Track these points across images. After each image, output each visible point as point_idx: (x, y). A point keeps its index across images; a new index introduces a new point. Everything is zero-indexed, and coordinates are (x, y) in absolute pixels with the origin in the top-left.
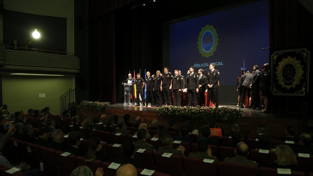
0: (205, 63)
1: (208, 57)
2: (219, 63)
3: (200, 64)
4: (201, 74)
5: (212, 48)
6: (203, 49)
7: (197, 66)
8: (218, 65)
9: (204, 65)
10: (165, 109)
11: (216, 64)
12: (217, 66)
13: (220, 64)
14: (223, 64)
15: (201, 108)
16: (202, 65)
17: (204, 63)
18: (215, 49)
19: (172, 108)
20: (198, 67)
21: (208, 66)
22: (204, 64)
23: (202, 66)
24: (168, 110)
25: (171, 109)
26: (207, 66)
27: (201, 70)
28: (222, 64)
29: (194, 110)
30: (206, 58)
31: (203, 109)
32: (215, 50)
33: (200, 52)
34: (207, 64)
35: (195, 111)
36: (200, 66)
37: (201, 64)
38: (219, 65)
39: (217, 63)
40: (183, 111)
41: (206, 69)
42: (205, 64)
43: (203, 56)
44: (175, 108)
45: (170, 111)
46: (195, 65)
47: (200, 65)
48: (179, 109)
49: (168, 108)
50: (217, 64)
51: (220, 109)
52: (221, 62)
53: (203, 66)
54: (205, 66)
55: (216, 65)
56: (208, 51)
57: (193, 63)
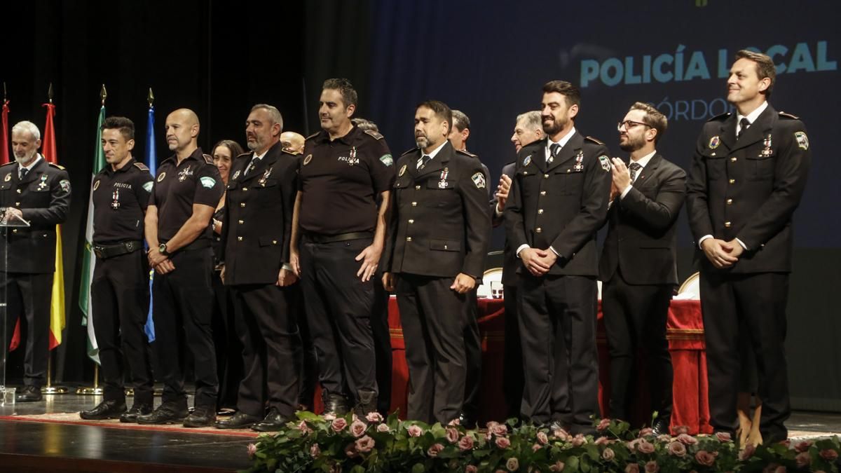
0: (681, 48)
1: (701, 1)
2: (802, 49)
3: (629, 61)
4: (650, 145)
7: (612, 72)
8: (794, 66)
9: (666, 68)
10: (323, 448)
11: (778, 60)
12: (785, 73)
13: (809, 66)
14: (832, 66)
15: (631, 445)
16: (653, 69)
17: (673, 53)
19: (381, 440)
20: (615, 87)
21: (705, 74)
22: (667, 58)
23: (647, 79)
24: (341, 454)
25: (371, 443)
26: (697, 79)
27: (652, 117)
28: (829, 59)
29: (574, 461)
31: (653, 455)
34: (698, 57)
35: (585, 466)
36: (632, 80)
37: (647, 59)
38: (801, 72)
39: (781, 50)
40: (476, 463)
41: (682, 108)
42: (680, 58)
44: (407, 435)
45: (366, 466)
46: (594, 64)
47: (638, 70)
48: (441, 447)
49: (341, 441)
50: (787, 59)
51: (805, 455)
52: (822, 47)
53: (664, 78)
54: (679, 77)
57: (576, 49)
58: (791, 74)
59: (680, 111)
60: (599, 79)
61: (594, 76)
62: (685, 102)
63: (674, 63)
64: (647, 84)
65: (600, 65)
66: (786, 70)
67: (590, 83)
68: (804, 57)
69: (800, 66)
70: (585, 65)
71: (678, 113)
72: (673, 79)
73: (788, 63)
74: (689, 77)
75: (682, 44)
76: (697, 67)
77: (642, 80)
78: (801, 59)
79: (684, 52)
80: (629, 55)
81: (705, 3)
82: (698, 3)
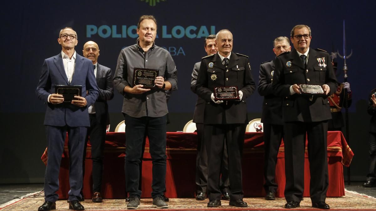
1: (153, 3)
2: (204, 28)
3: (114, 27)
7: (105, 32)
8: (200, 36)
11: (192, 32)
12: (195, 39)
16: (128, 32)
20: (107, 39)
23: (124, 36)
36: (115, 35)
37: (124, 27)
39: (194, 28)
47: (119, 31)
50: (197, 32)
58: (199, 39)
60: (97, 34)
61: (94, 32)
64: (124, 38)
65: (98, 28)
66: (196, 37)
67: (92, 35)
68: (204, 31)
69: (203, 35)
70: (89, 27)
73: (197, 34)
77: (122, 36)
78: (203, 33)
80: (114, 24)
81: (154, 5)
82: (151, 4)
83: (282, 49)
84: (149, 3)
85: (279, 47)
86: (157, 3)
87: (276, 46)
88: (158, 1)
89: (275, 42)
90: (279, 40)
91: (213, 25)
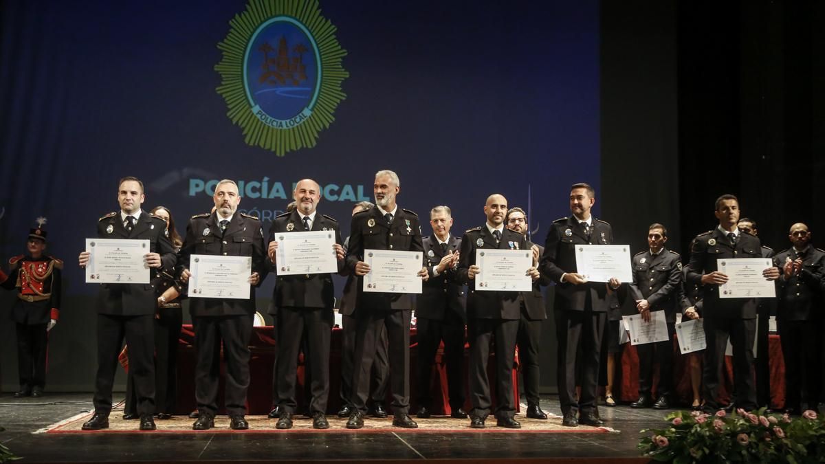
0: (266, 179)
1: (281, 153)
2: (348, 188)
5: (307, 112)
6: (256, 109)
8: (343, 197)
9: (254, 190)
11: (332, 192)
12: (337, 202)
13: (353, 198)
16: (245, 190)
17: (260, 181)
18: (327, 120)
21: (283, 196)
22: (257, 185)
26: (277, 199)
30: (270, 154)
32: (327, 125)
33: (235, 115)
34: (278, 185)
39: (336, 188)
41: (267, 214)
42: (265, 185)
43: (250, 140)
46: (201, 183)
50: (339, 193)
52: (361, 189)
53: (257, 195)
54: (264, 195)
55: (334, 198)
56: (285, 124)
57: (186, 171)
58: (341, 202)
59: (265, 216)
60: (204, 191)
61: (200, 189)
62: (270, 212)
63: (260, 188)
65: (205, 183)
66: (338, 199)
67: (197, 193)
68: (349, 192)
70: (193, 182)
71: (264, 218)
72: (260, 197)
73: (339, 195)
74: (272, 196)
75: (267, 177)
76: (278, 191)
78: (348, 194)
79: (268, 181)
81: (283, 154)
82: (278, 154)
83: (440, 223)
84: (275, 152)
85: (436, 221)
86: (286, 152)
87: (433, 218)
88: (288, 150)
89: (432, 212)
90: (436, 211)
91: (361, 185)
